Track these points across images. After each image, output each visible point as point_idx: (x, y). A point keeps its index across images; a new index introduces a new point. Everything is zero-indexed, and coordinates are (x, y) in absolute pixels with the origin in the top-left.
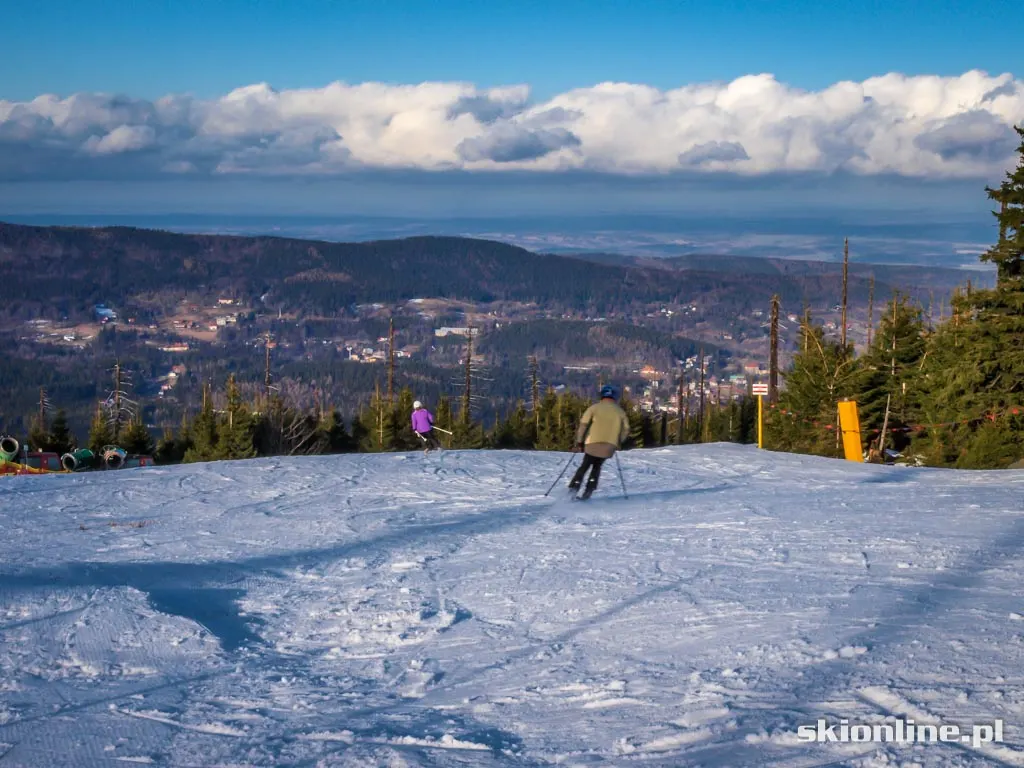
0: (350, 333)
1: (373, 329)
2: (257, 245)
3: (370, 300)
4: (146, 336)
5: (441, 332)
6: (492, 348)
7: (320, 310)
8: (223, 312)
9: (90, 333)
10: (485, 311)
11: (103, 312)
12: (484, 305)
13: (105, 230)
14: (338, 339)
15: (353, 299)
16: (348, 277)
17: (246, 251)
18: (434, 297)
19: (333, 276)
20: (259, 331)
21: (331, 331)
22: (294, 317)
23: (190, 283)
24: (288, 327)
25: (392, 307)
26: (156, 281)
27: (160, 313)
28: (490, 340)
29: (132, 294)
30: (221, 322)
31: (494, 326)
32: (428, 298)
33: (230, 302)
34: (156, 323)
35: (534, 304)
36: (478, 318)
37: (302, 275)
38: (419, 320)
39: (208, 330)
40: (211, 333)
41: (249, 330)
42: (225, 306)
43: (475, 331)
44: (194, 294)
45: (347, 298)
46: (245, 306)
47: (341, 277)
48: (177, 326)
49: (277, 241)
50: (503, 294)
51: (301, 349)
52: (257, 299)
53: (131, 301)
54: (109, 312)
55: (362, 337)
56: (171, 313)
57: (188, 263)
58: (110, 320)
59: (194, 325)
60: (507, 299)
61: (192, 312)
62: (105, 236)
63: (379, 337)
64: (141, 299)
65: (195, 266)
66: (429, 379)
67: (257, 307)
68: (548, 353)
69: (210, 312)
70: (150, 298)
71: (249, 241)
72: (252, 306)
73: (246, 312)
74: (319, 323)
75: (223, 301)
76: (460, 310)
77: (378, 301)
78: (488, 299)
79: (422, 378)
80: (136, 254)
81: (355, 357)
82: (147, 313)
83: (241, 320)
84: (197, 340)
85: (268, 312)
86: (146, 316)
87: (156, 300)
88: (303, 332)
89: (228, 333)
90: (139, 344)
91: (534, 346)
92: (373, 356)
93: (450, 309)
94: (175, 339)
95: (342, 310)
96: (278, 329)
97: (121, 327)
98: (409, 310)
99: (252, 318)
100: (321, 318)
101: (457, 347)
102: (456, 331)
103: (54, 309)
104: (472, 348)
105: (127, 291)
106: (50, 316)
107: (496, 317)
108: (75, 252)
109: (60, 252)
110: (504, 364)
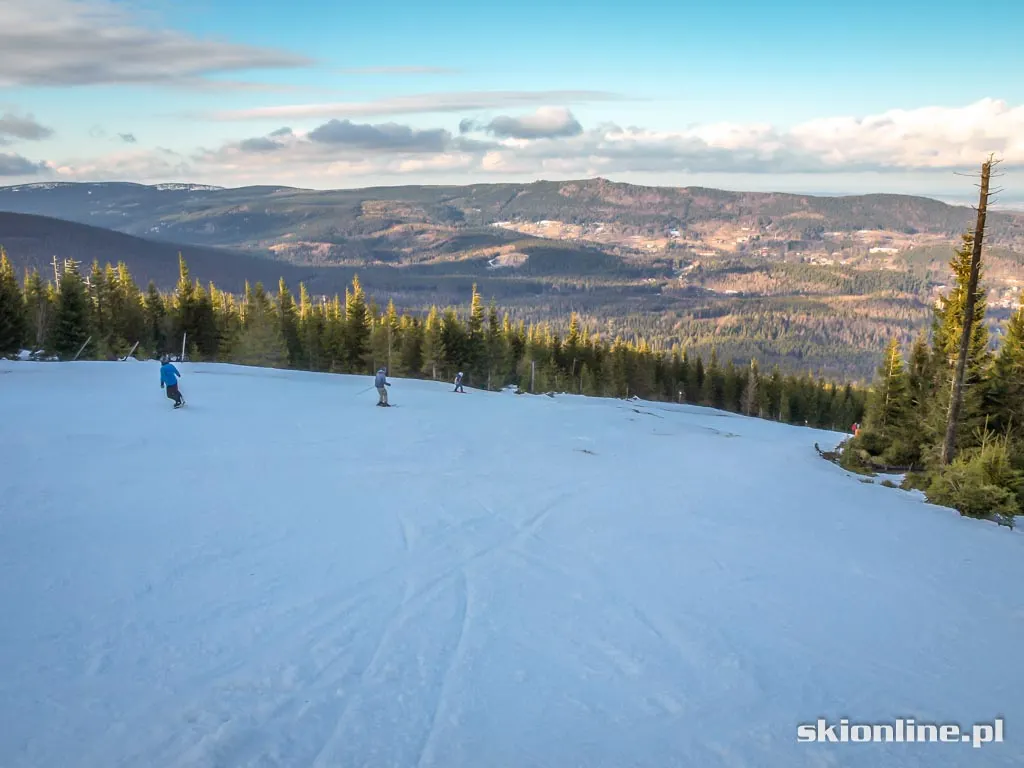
0: (815, 248)
1: (831, 247)
2: (772, 197)
3: (832, 230)
4: (693, 247)
5: (872, 251)
6: (904, 261)
7: (800, 235)
8: (743, 234)
9: (662, 243)
10: (907, 239)
11: (672, 232)
12: (908, 236)
13: (686, 189)
14: (807, 252)
15: (822, 230)
16: (822, 217)
17: (764, 201)
18: (876, 230)
19: (812, 216)
20: (760, 246)
21: (804, 247)
22: (783, 238)
23: (728, 218)
24: (779, 244)
25: (846, 235)
26: (708, 216)
27: (705, 234)
28: (904, 256)
29: (693, 223)
30: (739, 240)
31: (909, 248)
32: (872, 230)
33: (747, 229)
34: (702, 240)
35: (943, 236)
36: (902, 243)
37: (794, 215)
38: (860, 243)
39: (730, 244)
40: (731, 247)
41: (754, 245)
42: (744, 232)
43: (896, 251)
44: (727, 224)
45: (818, 229)
46: (756, 232)
47: (817, 216)
48: (713, 242)
49: (785, 195)
50: (923, 229)
51: (783, 257)
52: (764, 228)
53: (690, 227)
54: (677, 233)
55: (823, 252)
56: (712, 234)
57: (728, 207)
58: (676, 237)
59: (723, 241)
60: (925, 232)
61: (724, 234)
62: (685, 191)
63: (833, 251)
64: (697, 227)
65: (732, 209)
66: (847, 277)
67: (763, 232)
68: (941, 265)
69: (734, 235)
70: (703, 226)
71: (767, 195)
72: (760, 232)
73: (754, 236)
74: (796, 242)
75: (743, 229)
77: (838, 231)
78: (912, 232)
79: (843, 275)
80: (700, 201)
81: (814, 263)
82: (697, 234)
83: (751, 239)
84: (721, 250)
85: (768, 235)
86: (697, 236)
87: (706, 227)
88: (786, 248)
89: (742, 247)
90: (687, 250)
91: (933, 261)
92: (827, 262)
93: (883, 237)
94: (707, 248)
95: (812, 235)
96: (772, 245)
97: (680, 241)
98: (855, 237)
99: (758, 238)
100: (799, 239)
101: (880, 260)
102: (884, 250)
103: (646, 230)
104: (891, 260)
105: (690, 221)
106: (643, 234)
107: (915, 242)
108: (667, 200)
109: (658, 200)
110: (910, 271)
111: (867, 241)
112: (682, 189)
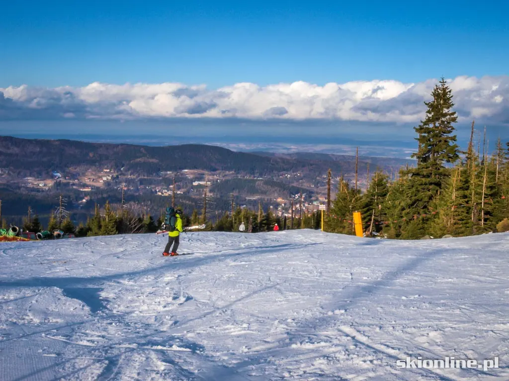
0: (158, 183)
1: (167, 182)
2: (120, 147)
3: (166, 170)
4: (73, 184)
5: (195, 183)
6: (216, 191)
7: (146, 174)
8: (106, 175)
9: (50, 183)
10: (214, 175)
11: (56, 174)
12: (213, 173)
13: (57, 141)
14: (153, 186)
15: (159, 170)
16: (157, 161)
17: (115, 150)
18: (193, 169)
19: (151, 160)
20: (120, 182)
21: (150, 183)
22: (135, 177)
23: (92, 163)
24: (132, 181)
25: (175, 173)
26: (78, 162)
27: (79, 175)
28: (215, 187)
29: (68, 167)
30: (105, 179)
31: (217, 181)
32: (190, 169)
33: (108, 170)
34: (78, 179)
35: (233, 172)
36: (211, 178)
37: (139, 160)
38: (186, 179)
39: (99, 182)
40: (100, 183)
41: (116, 182)
42: (106, 172)
43: (209, 183)
44: (93, 167)
45: (157, 169)
46: (114, 172)
47: (154, 160)
48: (86, 181)
49: (128, 145)
50: (221, 168)
51: (138, 190)
52: (120, 170)
53: (67, 170)
54: (59, 175)
55: (163, 185)
56: (84, 175)
57: (91, 155)
58: (59, 178)
59: (93, 180)
60: (222, 170)
61: (92, 174)
62: (57, 143)
63: (170, 185)
64: (71, 169)
65: (94, 156)
66: (190, 203)
67: (120, 173)
68: (239, 192)
69: (100, 175)
70: (75, 169)
71: (117, 146)
72: (118, 172)
73: (115, 175)
74: (145, 179)
75: (106, 170)
76: (203, 174)
77: (169, 171)
78: (215, 170)
79: (187, 202)
80: (69, 151)
81: (160, 194)
82: (74, 175)
83: (113, 178)
84: (94, 186)
85: (124, 175)
86: (74, 176)
87: (78, 169)
88: (139, 183)
89: (107, 183)
90: (70, 188)
91: (234, 189)
92: (167, 193)
93: (199, 174)
94: (85, 186)
95: (154, 174)
96: (129, 182)
97: (63, 180)
98: (182, 174)
99: (117, 177)
100: (146, 177)
101: (202, 190)
102: (202, 183)
103: (35, 173)
104: (208, 190)
105: (66, 166)
106: (34, 176)
107: (218, 177)
108: (45, 150)
109: (38, 149)
110: (221, 196)
111: (190, 177)
112: (54, 141)
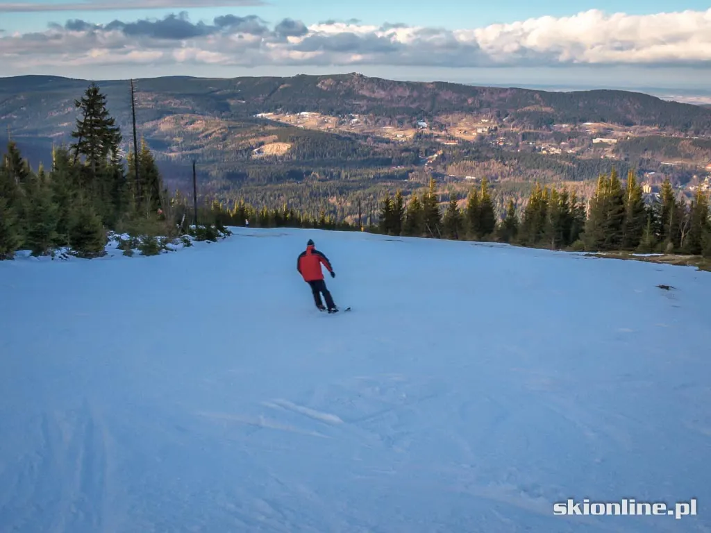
0: (545, 139)
1: (559, 137)
2: (509, 92)
3: (561, 122)
4: (438, 137)
5: (596, 141)
6: (621, 150)
7: (532, 127)
8: (483, 126)
9: (411, 134)
10: (626, 131)
11: (420, 124)
12: (626, 128)
13: (433, 83)
14: (539, 142)
15: (552, 122)
16: (552, 110)
17: (502, 95)
18: (599, 122)
19: (544, 109)
20: (498, 136)
21: (536, 137)
22: (518, 130)
23: (470, 110)
24: (514, 135)
25: (572, 126)
26: (450, 110)
27: (449, 125)
28: (623, 146)
29: (438, 115)
30: (480, 131)
31: (627, 138)
32: (595, 122)
33: (486, 121)
34: (446, 130)
35: (656, 128)
36: (620, 134)
37: (528, 108)
38: (585, 134)
39: (471, 134)
40: (472, 137)
41: (492, 135)
42: (484, 123)
43: (615, 141)
44: (469, 117)
45: (549, 121)
46: (494, 123)
47: (548, 109)
48: (457, 133)
49: (520, 90)
50: (639, 122)
51: (517, 146)
52: (501, 120)
53: (437, 119)
54: (425, 124)
55: (552, 142)
56: (455, 125)
57: (470, 101)
58: (423, 128)
59: (465, 132)
60: (641, 125)
61: (466, 125)
62: (431, 86)
63: (561, 142)
64: (443, 119)
65: (473, 103)
66: (571, 165)
67: (500, 124)
68: (652, 154)
69: (475, 126)
70: (447, 118)
71: (505, 90)
72: (498, 123)
73: (493, 127)
74: (529, 133)
75: (483, 121)
77: (566, 123)
78: (630, 124)
79: (567, 163)
80: (445, 95)
81: (544, 152)
82: (442, 125)
83: (490, 130)
84: (463, 140)
85: (505, 126)
86: (441, 127)
87: (450, 119)
88: (520, 138)
89: (481, 137)
90: (433, 140)
91: (646, 150)
92: (555, 151)
93: (604, 128)
94: (452, 138)
95: (544, 127)
96: (508, 135)
97: (427, 131)
98: (580, 128)
99: (496, 129)
100: (532, 131)
101: (601, 149)
102: (605, 140)
103: (396, 122)
104: (610, 150)
105: (436, 114)
106: (394, 125)
107: (631, 133)
108: (415, 94)
109: (407, 93)
110: (626, 159)
111: (591, 132)
112: (429, 83)
